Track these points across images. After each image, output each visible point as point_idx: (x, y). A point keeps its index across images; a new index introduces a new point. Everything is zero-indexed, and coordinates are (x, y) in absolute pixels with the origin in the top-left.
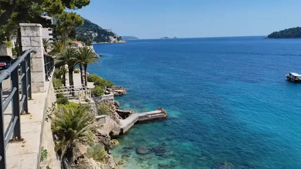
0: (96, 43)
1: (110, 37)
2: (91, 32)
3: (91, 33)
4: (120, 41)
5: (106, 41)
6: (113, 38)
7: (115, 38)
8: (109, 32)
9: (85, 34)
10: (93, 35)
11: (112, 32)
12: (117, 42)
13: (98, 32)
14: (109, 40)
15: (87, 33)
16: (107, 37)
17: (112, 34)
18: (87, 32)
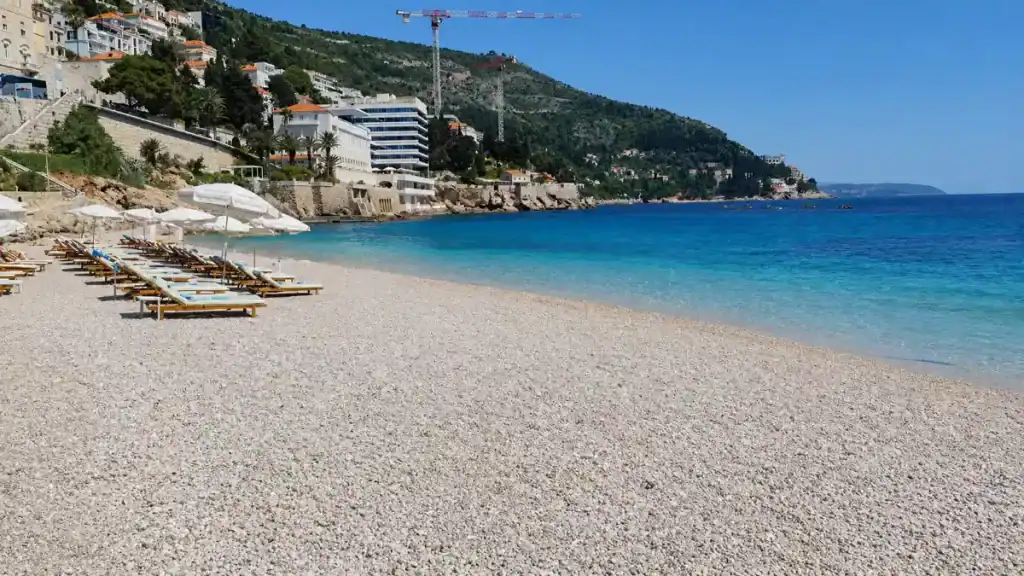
0: (721, 200)
1: (775, 181)
2: (711, 165)
3: (711, 170)
4: (808, 195)
5: (757, 194)
6: (784, 185)
7: (790, 182)
8: (773, 166)
9: (693, 172)
10: (718, 173)
11: (786, 165)
12: (795, 195)
13: (735, 165)
14: (768, 190)
15: (700, 169)
16: (764, 181)
17: (784, 172)
18: (701, 165)
